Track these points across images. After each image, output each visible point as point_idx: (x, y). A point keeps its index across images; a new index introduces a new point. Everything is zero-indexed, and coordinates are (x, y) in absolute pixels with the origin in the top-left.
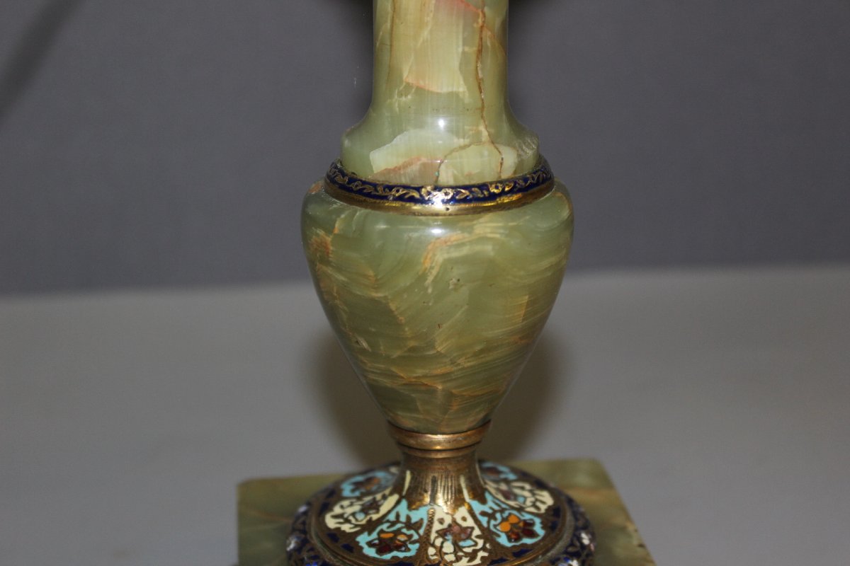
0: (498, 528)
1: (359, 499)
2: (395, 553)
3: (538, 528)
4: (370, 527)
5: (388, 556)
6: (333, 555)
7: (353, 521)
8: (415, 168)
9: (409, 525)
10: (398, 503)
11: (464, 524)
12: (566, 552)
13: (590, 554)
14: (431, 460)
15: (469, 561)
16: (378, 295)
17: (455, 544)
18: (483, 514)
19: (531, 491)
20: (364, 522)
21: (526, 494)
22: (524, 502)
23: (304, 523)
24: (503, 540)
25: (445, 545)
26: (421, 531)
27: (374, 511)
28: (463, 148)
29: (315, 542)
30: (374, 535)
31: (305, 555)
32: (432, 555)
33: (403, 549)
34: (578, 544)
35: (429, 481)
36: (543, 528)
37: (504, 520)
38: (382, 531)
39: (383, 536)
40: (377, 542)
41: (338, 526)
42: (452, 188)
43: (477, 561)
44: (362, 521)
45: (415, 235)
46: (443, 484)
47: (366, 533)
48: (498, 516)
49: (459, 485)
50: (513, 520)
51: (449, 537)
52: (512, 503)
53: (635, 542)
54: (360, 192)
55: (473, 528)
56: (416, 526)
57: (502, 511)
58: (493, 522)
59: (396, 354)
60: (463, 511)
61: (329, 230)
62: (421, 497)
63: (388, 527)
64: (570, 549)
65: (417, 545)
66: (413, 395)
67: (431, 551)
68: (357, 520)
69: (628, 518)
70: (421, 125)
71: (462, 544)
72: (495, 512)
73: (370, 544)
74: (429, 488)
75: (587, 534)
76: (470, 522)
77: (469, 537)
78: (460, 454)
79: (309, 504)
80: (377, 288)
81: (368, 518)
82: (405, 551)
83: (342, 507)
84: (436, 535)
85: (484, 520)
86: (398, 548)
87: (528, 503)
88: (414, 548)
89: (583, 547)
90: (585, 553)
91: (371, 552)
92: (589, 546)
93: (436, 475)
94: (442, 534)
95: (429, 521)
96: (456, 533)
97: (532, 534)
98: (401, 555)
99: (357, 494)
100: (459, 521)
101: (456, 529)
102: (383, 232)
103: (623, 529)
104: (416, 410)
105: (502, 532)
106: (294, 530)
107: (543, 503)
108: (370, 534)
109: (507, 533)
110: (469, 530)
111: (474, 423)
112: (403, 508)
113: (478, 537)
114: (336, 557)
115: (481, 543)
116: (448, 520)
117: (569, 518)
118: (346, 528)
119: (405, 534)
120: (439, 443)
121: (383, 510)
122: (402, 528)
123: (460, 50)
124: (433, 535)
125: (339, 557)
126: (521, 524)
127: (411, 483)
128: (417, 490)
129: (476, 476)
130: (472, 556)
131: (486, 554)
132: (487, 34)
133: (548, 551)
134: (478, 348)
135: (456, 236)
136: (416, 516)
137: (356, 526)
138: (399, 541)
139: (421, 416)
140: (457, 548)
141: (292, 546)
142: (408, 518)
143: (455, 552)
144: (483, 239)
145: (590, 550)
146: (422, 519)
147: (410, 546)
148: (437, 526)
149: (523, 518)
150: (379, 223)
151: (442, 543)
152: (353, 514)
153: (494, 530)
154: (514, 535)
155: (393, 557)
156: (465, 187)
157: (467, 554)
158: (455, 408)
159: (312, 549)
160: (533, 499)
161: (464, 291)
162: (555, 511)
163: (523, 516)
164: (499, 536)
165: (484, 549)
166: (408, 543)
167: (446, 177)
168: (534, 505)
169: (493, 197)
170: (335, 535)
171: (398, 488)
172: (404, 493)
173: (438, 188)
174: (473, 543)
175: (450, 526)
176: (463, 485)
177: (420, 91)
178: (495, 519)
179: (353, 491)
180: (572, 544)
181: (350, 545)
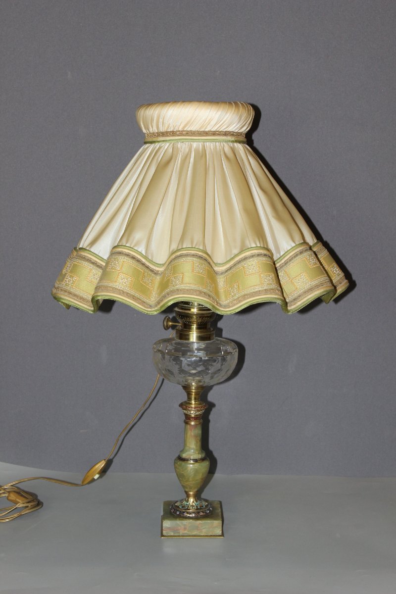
2: (184, 508)
3: (204, 507)
6: (176, 508)
7: (179, 504)
8: (189, 457)
14: (190, 496)
16: (183, 472)
20: (181, 504)
21: (204, 503)
25: (191, 507)
28: (195, 454)
29: (174, 507)
39: (183, 506)
45: (188, 465)
46: (191, 499)
50: (201, 505)
52: (202, 503)
54: (182, 459)
56: (187, 505)
60: (194, 503)
61: (178, 464)
62: (188, 501)
65: (187, 507)
66: (188, 487)
67: (189, 508)
70: (189, 451)
72: (199, 504)
75: (212, 508)
76: (195, 505)
78: (194, 495)
79: (173, 503)
85: (197, 505)
91: (181, 508)
95: (189, 504)
96: (193, 506)
102: (184, 465)
104: (188, 489)
106: (171, 506)
107: (206, 504)
108: (181, 506)
111: (196, 491)
112: (186, 503)
116: (192, 504)
117: (209, 506)
120: (191, 493)
121: (184, 503)
123: (194, 442)
124: (189, 506)
127: (187, 499)
129: (197, 499)
131: (196, 509)
132: (198, 441)
133: (205, 509)
134: (196, 480)
135: (193, 466)
138: (185, 506)
144: (197, 466)
150: (183, 463)
154: (201, 507)
157: (193, 509)
158: (193, 488)
161: (193, 473)
163: (203, 505)
164: (198, 507)
167: (192, 458)
170: (176, 506)
172: (186, 501)
173: (191, 460)
174: (195, 507)
176: (194, 500)
177: (189, 447)
180: (209, 509)
181: (178, 507)
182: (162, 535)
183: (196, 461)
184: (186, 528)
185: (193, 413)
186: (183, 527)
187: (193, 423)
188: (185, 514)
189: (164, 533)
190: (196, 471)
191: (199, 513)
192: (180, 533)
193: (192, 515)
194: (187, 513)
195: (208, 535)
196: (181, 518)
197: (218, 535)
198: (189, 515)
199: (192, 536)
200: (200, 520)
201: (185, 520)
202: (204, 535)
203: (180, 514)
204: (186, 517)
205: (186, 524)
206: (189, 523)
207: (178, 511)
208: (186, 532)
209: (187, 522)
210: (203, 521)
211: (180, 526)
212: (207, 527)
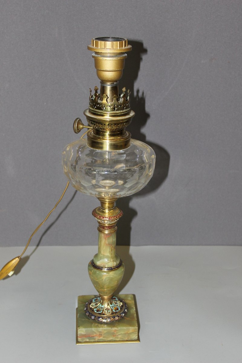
1: (95, 302)
3: (119, 309)
4: (96, 307)
5: (98, 312)
8: (102, 265)
9: (101, 308)
10: (100, 304)
12: (123, 313)
14: (105, 299)
16: (97, 281)
17: (107, 311)
18: (112, 307)
21: (119, 303)
24: (114, 311)
28: (109, 262)
30: (96, 309)
31: (87, 311)
37: (115, 307)
38: (98, 308)
42: (107, 268)
43: (110, 314)
45: (103, 274)
46: (106, 302)
49: (108, 303)
50: (116, 308)
54: (95, 267)
59: (100, 287)
60: (109, 306)
61: (91, 271)
67: (104, 312)
70: (103, 259)
73: (96, 310)
74: (104, 303)
75: (126, 310)
76: (110, 308)
77: (109, 310)
78: (109, 299)
79: (88, 302)
80: (97, 280)
83: (92, 304)
88: (102, 311)
89: (125, 312)
91: (96, 312)
94: (106, 309)
97: (118, 310)
98: (100, 312)
102: (98, 274)
103: (133, 308)
106: (86, 307)
107: (121, 304)
111: (110, 295)
112: (100, 306)
114: (91, 312)
115: (111, 311)
116: (107, 308)
118: (93, 307)
120: (106, 297)
121: (98, 305)
123: (109, 250)
124: (104, 310)
127: (102, 302)
129: (111, 301)
130: (109, 313)
132: (113, 248)
133: (120, 312)
134: (110, 287)
135: (107, 275)
136: (102, 307)
138: (100, 310)
140: (107, 312)
141: (85, 309)
144: (111, 275)
148: (105, 308)
150: (98, 272)
152: (94, 305)
153: (113, 309)
156: (109, 268)
158: (108, 293)
159: (88, 310)
161: (108, 281)
162: (122, 306)
167: (106, 266)
168: (119, 305)
169: (112, 269)
170: (91, 308)
171: (100, 302)
173: (105, 268)
177: (103, 255)
180: (124, 311)
181: (93, 310)
182: (78, 342)
183: (111, 269)
184: (101, 335)
185: (107, 222)
186: (98, 333)
187: (107, 232)
188: (100, 319)
189: (79, 339)
190: (111, 280)
191: (114, 317)
192: (95, 339)
193: (107, 321)
194: (102, 318)
195: (123, 340)
196: (96, 324)
197: (134, 339)
198: (104, 321)
199: (108, 341)
200: (115, 327)
201: (100, 327)
202: (119, 341)
203: (95, 319)
204: (102, 323)
205: (101, 331)
206: (105, 330)
207: (93, 315)
208: (101, 338)
209: (102, 330)
210: (119, 327)
211: (95, 333)
212: (123, 333)
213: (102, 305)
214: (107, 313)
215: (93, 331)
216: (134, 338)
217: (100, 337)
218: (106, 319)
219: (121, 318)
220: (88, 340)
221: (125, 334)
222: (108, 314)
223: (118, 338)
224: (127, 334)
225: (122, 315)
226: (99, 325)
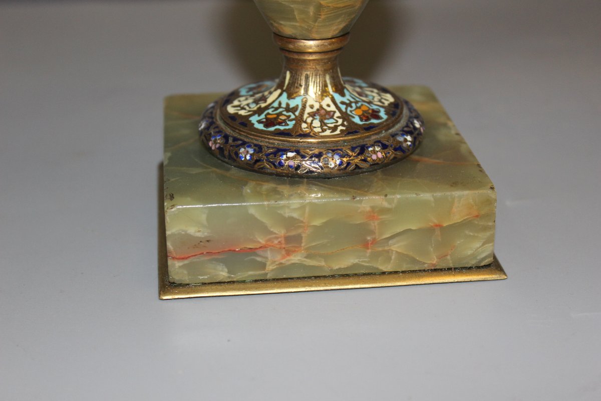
0: (353, 112)
1: (252, 96)
2: (277, 127)
3: (382, 114)
4: (260, 111)
5: (272, 129)
6: (232, 130)
7: (247, 108)
9: (288, 109)
10: (280, 95)
11: (328, 109)
12: (403, 131)
13: (420, 134)
14: (305, 61)
15: (331, 132)
17: (321, 121)
18: (343, 103)
19: (378, 93)
20: (255, 109)
21: (374, 94)
22: (373, 99)
23: (212, 113)
24: (357, 120)
25: (314, 122)
26: (297, 113)
27: (263, 102)
29: (220, 123)
31: (212, 131)
32: (304, 128)
33: (284, 124)
34: (411, 126)
35: (303, 78)
36: (386, 114)
37: (357, 108)
38: (268, 114)
39: (269, 116)
40: (264, 120)
41: (237, 111)
43: (338, 132)
44: (254, 108)
46: (313, 80)
47: (257, 115)
48: (353, 105)
49: (325, 81)
50: (364, 108)
51: (318, 117)
52: (364, 99)
53: (453, 132)
55: (335, 112)
56: (293, 110)
57: (356, 102)
58: (349, 109)
60: (327, 100)
62: (297, 90)
63: (273, 111)
64: (405, 129)
65: (294, 122)
66: (292, 6)
67: (304, 125)
68: (250, 108)
69: (448, 118)
71: (326, 121)
72: (351, 102)
73: (259, 122)
74: (303, 83)
75: (418, 121)
76: (333, 108)
77: (332, 117)
78: (326, 57)
79: (215, 102)
81: (258, 106)
82: (285, 126)
83: (240, 101)
84: (308, 115)
85: (343, 107)
86: (280, 124)
87: (376, 99)
88: (291, 124)
89: (415, 128)
90: (417, 132)
91: (261, 127)
92: (419, 129)
93: (308, 73)
94: (312, 115)
95: (303, 106)
96: (323, 115)
97: (378, 117)
98: (282, 128)
99: (251, 93)
100: (325, 107)
101: (322, 112)
103: (445, 125)
104: (293, 19)
105: (356, 115)
106: (204, 117)
107: (387, 100)
108: (259, 116)
109: (359, 116)
110: (332, 113)
111: (337, 32)
112: (284, 99)
113: (338, 117)
114: (234, 131)
115: (340, 121)
116: (317, 106)
118: (242, 113)
119: (285, 115)
120: (310, 47)
121: (269, 101)
122: (283, 111)
124: (306, 116)
125: (237, 131)
126: (370, 111)
127: (290, 80)
128: (294, 85)
129: (338, 77)
130: (334, 129)
131: (344, 128)
133: (389, 128)
136: (293, 103)
137: (249, 111)
138: (281, 119)
139: (297, 24)
140: (323, 124)
141: (203, 127)
142: (288, 105)
143: (321, 127)
145: (420, 131)
146: (297, 105)
147: (288, 122)
149: (371, 107)
151: (312, 121)
152: (248, 105)
153: (351, 114)
154: (365, 116)
155: (276, 129)
157: (330, 128)
158: (323, 17)
159: (217, 127)
160: (379, 98)
162: (395, 106)
163: (372, 106)
164: (354, 117)
165: (343, 125)
166: (287, 121)
168: (380, 101)
170: (234, 117)
171: (280, 86)
172: (285, 88)
174: (335, 121)
175: (318, 110)
176: (328, 82)
178: (351, 107)
179: (248, 92)
180: (407, 126)
181: (244, 122)
182: (167, 284)
184: (297, 239)
186: (280, 232)
188: (289, 159)
189: (178, 271)
191: (363, 149)
192: (263, 266)
193: (327, 164)
194: (298, 152)
195: (417, 268)
196: (267, 186)
197: (473, 263)
198: (308, 165)
199: (333, 276)
200: (375, 193)
201: (289, 197)
202: (396, 272)
203: (257, 161)
204: (295, 177)
205: (295, 215)
206: (316, 210)
207: (244, 144)
208: (295, 258)
209: (302, 208)
210: (394, 194)
211: (265, 230)
212: (414, 228)
213: (290, 97)
214: (323, 131)
215: (252, 217)
216: (473, 256)
217: (289, 253)
218: (319, 156)
219: (399, 153)
220: (223, 273)
221: (429, 231)
222: (328, 133)
223: (387, 255)
224: (438, 232)
225: (401, 139)
226: (285, 189)
